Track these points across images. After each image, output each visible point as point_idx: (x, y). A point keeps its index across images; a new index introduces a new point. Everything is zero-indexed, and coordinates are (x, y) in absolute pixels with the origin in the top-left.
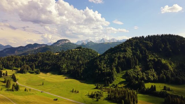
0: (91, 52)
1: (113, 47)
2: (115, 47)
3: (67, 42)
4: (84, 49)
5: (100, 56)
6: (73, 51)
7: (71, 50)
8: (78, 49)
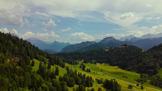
0: (136, 49)
1: (157, 45)
2: (158, 45)
3: (112, 39)
4: (129, 46)
5: (144, 53)
6: (120, 48)
7: (118, 48)
8: (124, 47)
